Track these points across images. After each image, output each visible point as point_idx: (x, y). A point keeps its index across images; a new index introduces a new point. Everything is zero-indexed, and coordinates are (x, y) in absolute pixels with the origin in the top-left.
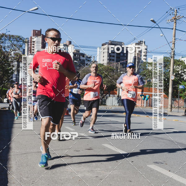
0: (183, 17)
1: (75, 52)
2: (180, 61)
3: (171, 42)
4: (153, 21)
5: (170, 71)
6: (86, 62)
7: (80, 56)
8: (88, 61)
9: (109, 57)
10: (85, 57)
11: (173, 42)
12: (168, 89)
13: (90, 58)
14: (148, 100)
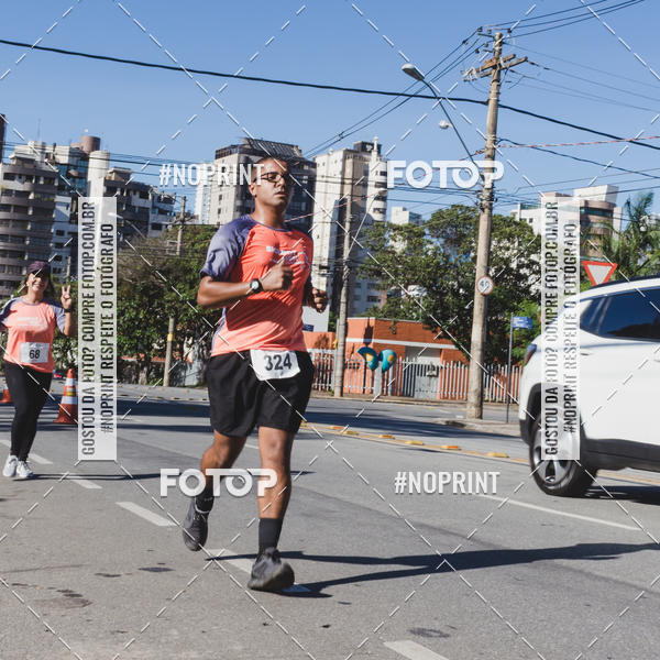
0: (526, 60)
1: (113, 179)
2: (515, 223)
3: (481, 152)
4: (412, 73)
5: (475, 259)
6: (153, 218)
7: (131, 193)
8: (163, 212)
9: (242, 199)
10: (150, 197)
11: (489, 152)
12: (469, 327)
13: (169, 200)
14: (391, 370)
